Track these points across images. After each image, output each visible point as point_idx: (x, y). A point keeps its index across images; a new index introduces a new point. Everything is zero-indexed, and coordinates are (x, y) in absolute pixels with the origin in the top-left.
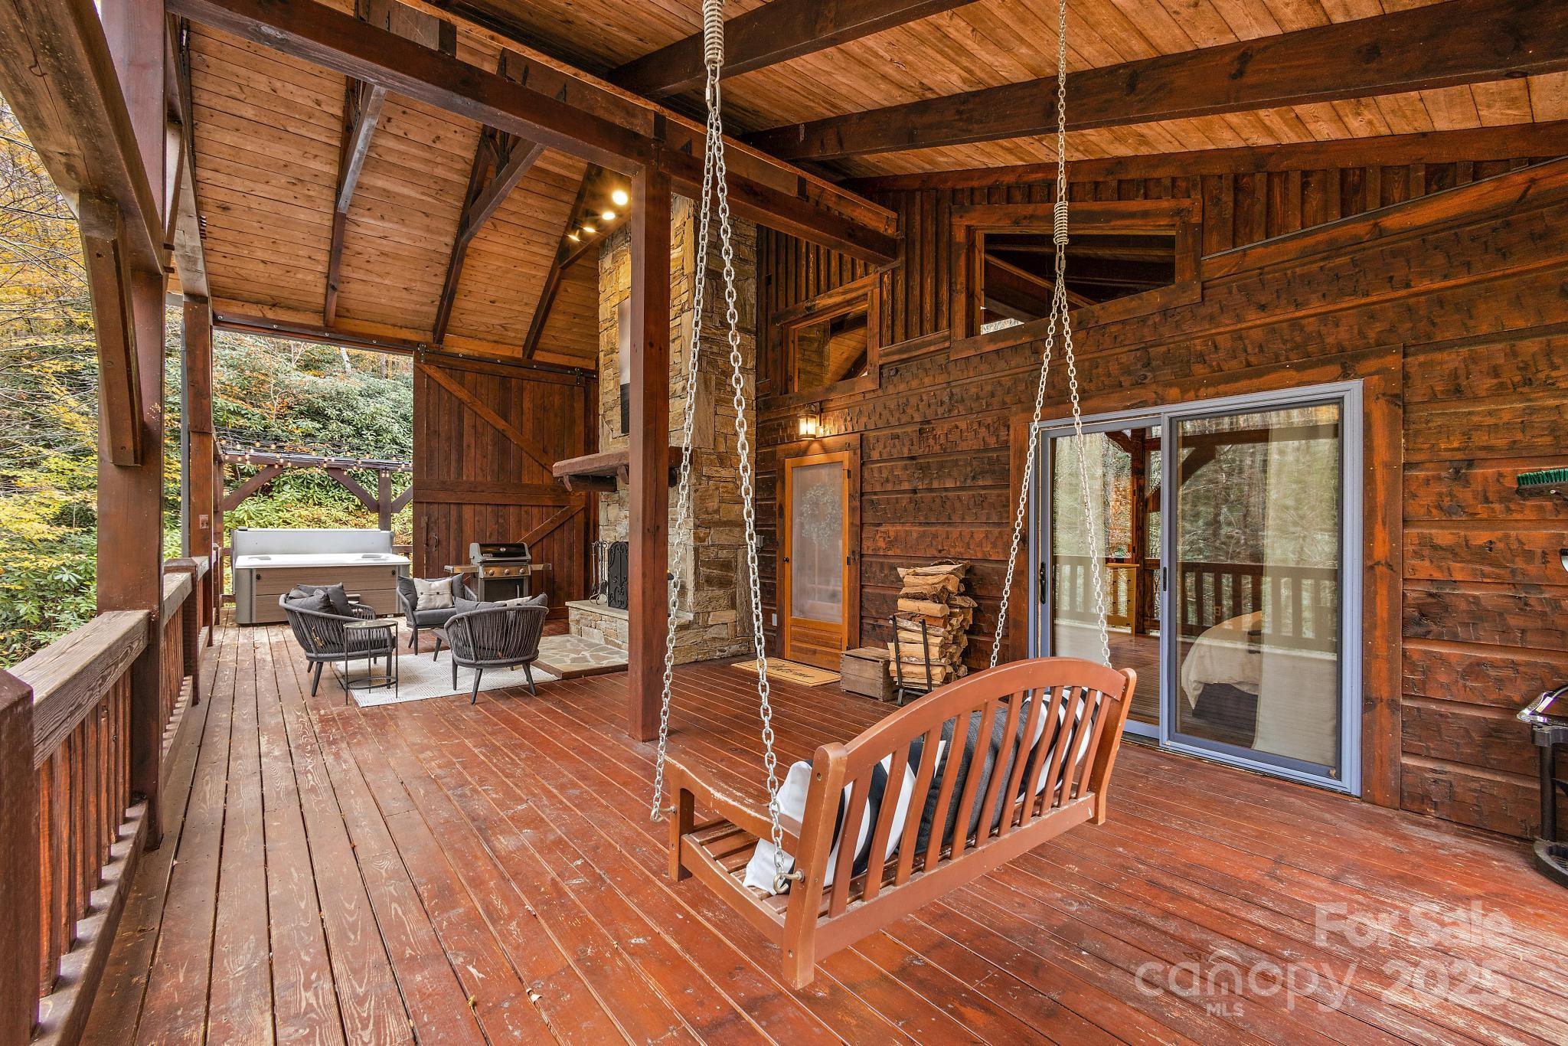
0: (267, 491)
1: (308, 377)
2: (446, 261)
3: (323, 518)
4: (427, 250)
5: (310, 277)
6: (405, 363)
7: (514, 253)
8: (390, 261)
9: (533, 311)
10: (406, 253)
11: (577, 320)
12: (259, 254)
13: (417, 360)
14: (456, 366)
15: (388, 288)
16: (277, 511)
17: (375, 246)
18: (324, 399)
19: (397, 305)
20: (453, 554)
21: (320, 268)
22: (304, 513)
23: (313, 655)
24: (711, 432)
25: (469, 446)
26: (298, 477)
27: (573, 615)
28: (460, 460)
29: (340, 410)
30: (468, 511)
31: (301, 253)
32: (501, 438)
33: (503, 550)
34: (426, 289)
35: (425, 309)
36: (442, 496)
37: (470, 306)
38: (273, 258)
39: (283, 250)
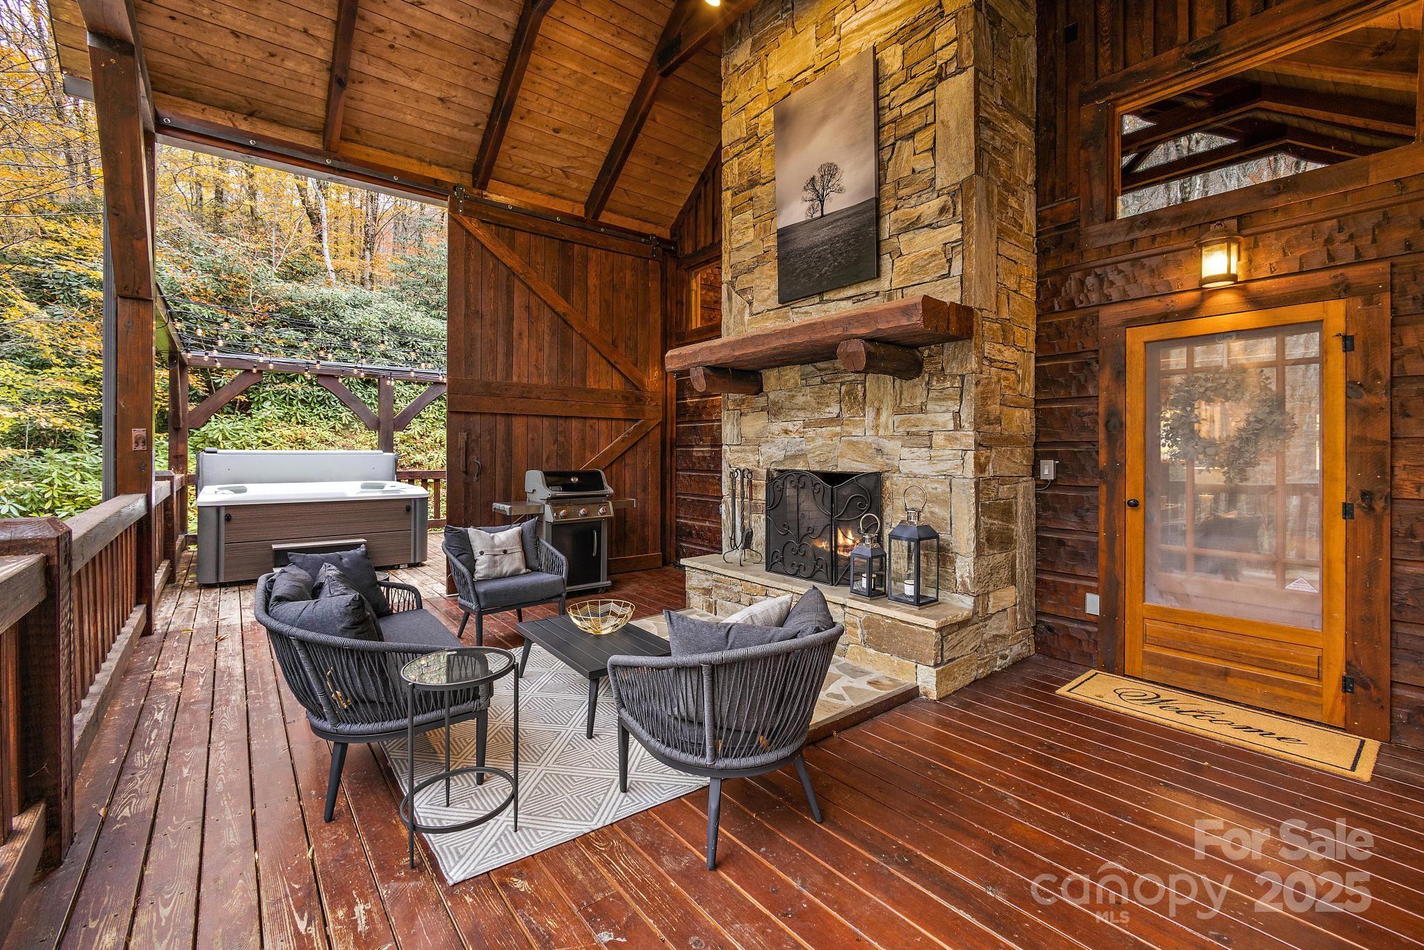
0: (245, 408)
1: (290, 287)
2: (501, 55)
3: (307, 438)
4: (477, 33)
5: (305, 69)
6: (436, 213)
7: (596, 50)
8: (422, 48)
9: (605, 149)
10: (447, 37)
11: (658, 167)
12: (228, 18)
13: (453, 209)
14: (502, 221)
15: (418, 96)
16: (257, 430)
17: (403, 19)
18: (308, 307)
19: (427, 127)
20: (500, 485)
21: (321, 53)
22: (286, 432)
23: (327, 726)
24: (993, 282)
25: (520, 334)
26: (279, 393)
27: (694, 581)
28: (509, 354)
29: (325, 319)
30: (519, 425)
31: (292, 21)
32: (563, 324)
33: (574, 480)
34: (471, 103)
35: (465, 135)
36: (487, 404)
37: (527, 135)
38: (250, 27)
39: (264, 14)
